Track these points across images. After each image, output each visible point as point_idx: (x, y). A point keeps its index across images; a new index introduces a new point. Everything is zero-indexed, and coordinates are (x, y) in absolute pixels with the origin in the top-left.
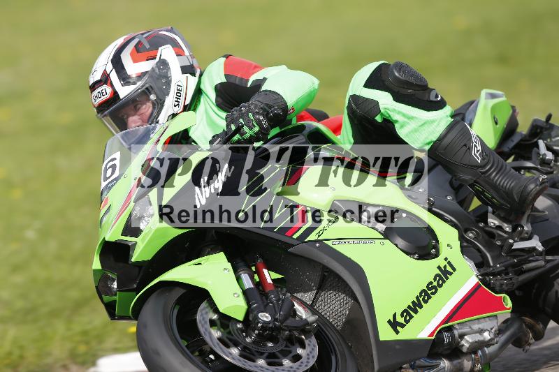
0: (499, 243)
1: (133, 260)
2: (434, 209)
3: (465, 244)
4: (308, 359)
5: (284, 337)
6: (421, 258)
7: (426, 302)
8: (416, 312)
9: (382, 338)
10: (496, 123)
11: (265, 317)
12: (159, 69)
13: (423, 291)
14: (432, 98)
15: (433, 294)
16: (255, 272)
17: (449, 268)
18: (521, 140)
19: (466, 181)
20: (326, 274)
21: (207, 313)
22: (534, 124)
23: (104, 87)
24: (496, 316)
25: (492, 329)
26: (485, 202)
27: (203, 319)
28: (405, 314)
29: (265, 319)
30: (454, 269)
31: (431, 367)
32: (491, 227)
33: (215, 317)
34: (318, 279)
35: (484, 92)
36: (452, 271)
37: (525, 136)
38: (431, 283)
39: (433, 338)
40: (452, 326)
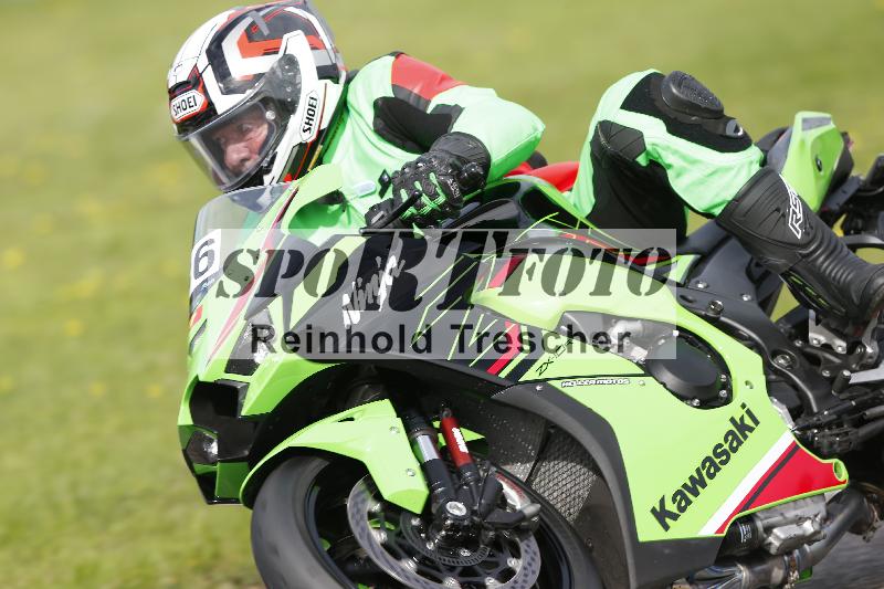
0: (826, 374)
1: (244, 412)
2: (723, 319)
3: (773, 377)
4: (526, 575)
5: (486, 541)
6: (705, 405)
7: (711, 476)
8: (696, 494)
9: (643, 537)
10: (820, 169)
11: (457, 509)
12: (283, 70)
13: (708, 459)
14: (730, 132)
15: (724, 463)
16: (438, 431)
17: (748, 421)
18: (859, 190)
19: (776, 267)
20: (552, 431)
21: (364, 501)
22: (880, 164)
23: (193, 93)
24: (823, 494)
25: (816, 516)
26: (805, 304)
27: (358, 511)
28: (678, 498)
29: (457, 513)
30: (756, 422)
31: (720, 580)
32: (813, 347)
33: (376, 507)
34: (538, 441)
35: (800, 117)
36: (752, 424)
37: (865, 182)
38: (720, 446)
39: (724, 534)
40: (754, 514)
